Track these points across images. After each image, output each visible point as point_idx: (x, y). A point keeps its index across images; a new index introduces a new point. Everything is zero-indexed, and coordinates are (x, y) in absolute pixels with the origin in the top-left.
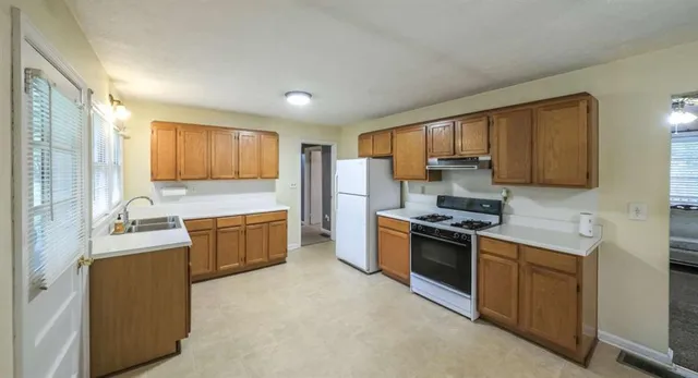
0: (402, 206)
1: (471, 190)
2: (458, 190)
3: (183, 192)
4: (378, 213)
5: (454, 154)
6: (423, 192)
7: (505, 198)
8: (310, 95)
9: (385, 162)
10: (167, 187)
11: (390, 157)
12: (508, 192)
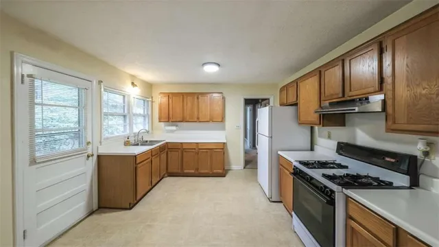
0: (312, 149)
1: (376, 138)
2: (363, 137)
3: (174, 128)
4: (279, 152)
5: (343, 96)
6: (329, 137)
7: (426, 154)
8: (219, 65)
9: (292, 109)
10: (169, 125)
11: (296, 105)
12: (429, 144)
